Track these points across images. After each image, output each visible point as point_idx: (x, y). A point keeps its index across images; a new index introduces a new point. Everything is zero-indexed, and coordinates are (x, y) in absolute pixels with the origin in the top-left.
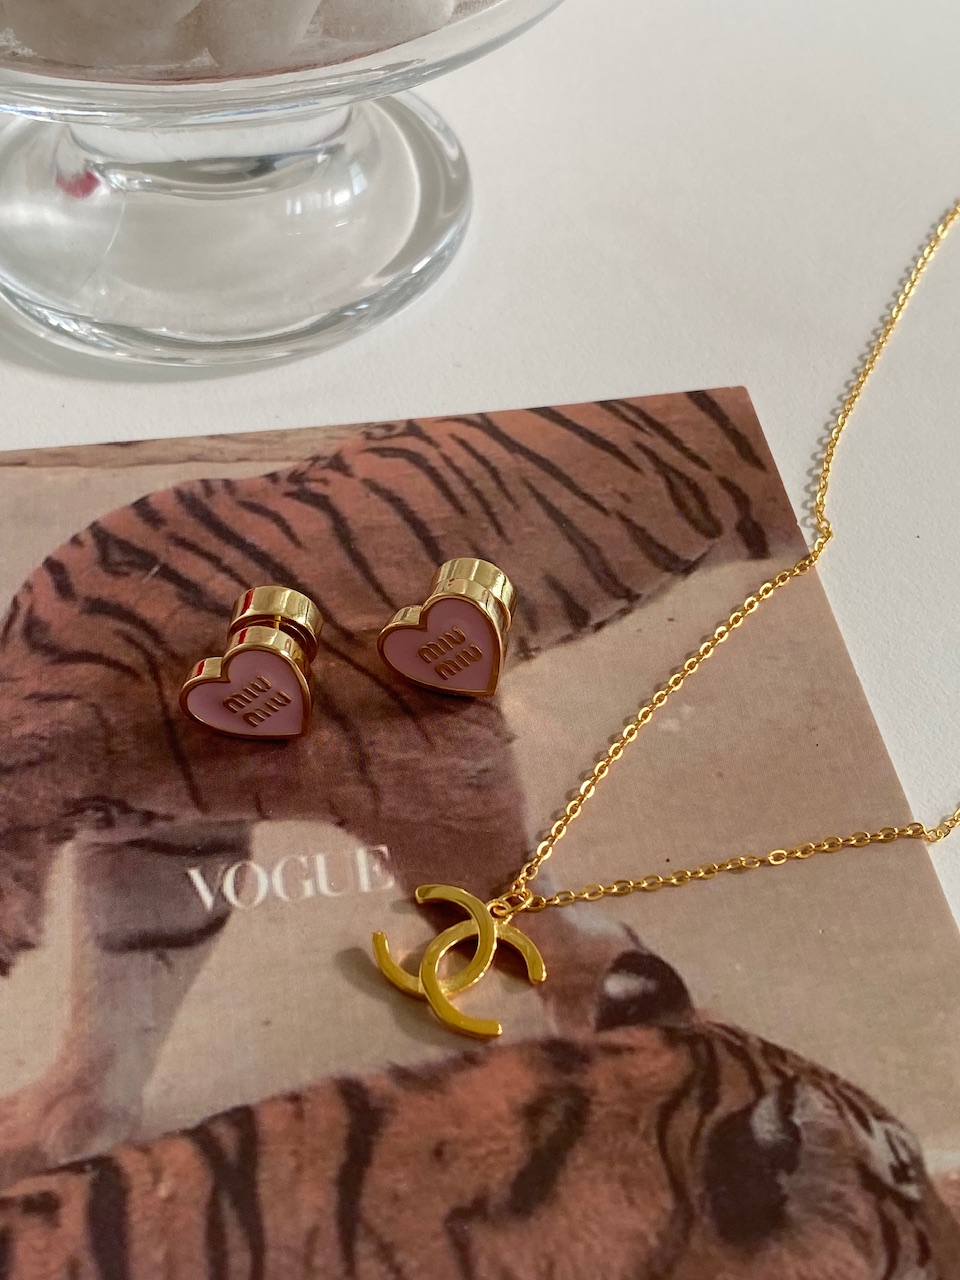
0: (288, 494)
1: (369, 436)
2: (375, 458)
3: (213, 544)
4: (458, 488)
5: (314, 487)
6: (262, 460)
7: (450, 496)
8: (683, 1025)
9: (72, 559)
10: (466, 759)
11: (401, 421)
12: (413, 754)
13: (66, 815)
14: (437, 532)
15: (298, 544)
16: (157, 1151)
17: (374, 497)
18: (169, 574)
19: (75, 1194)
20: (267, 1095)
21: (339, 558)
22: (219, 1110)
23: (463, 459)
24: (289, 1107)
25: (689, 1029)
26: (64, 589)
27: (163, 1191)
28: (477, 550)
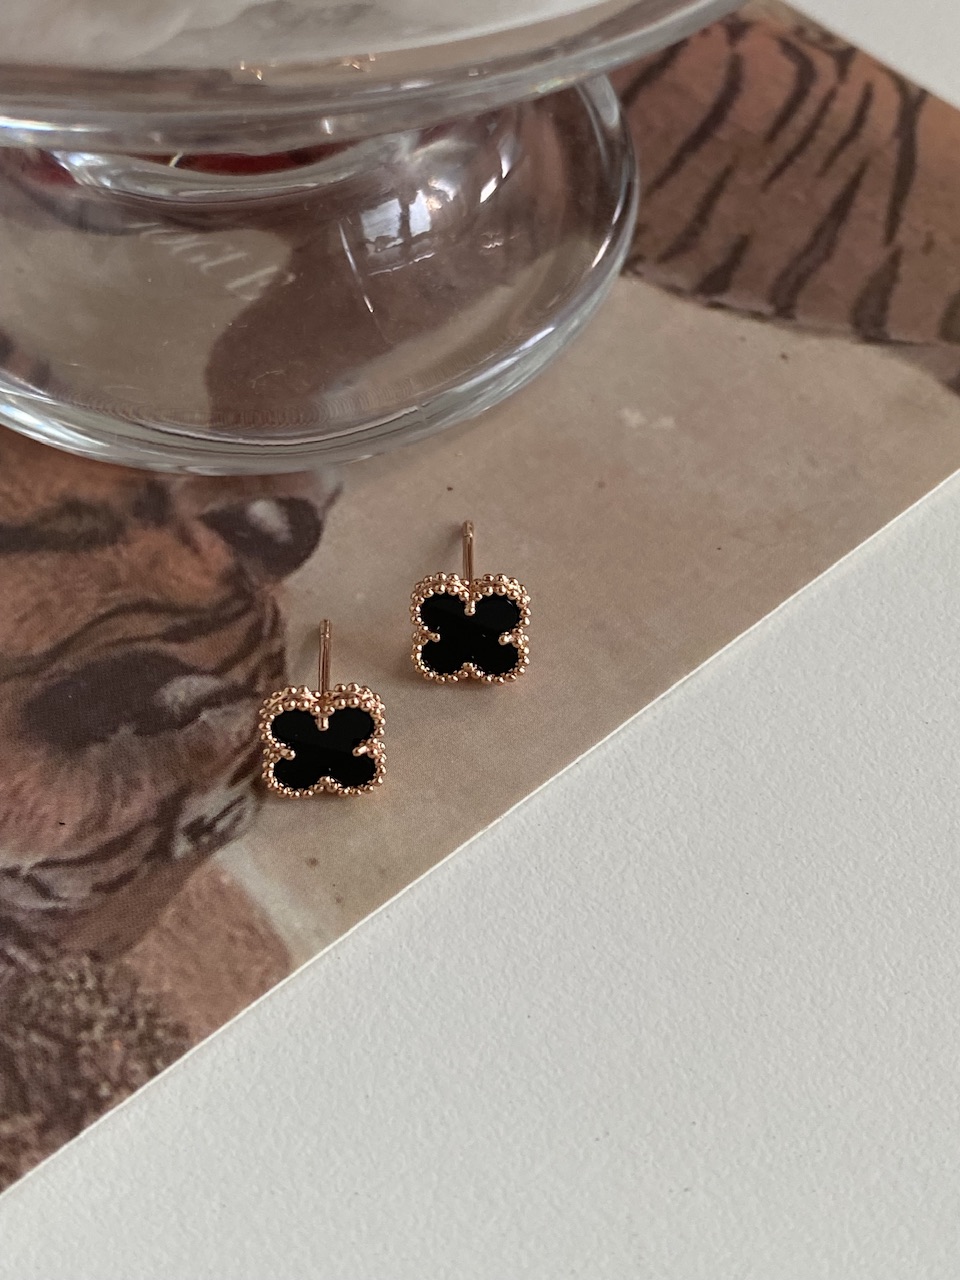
1: (800, 31)
2: (774, 48)
7: (781, 121)
8: (254, 580)
14: (723, 134)
23: (845, 105)
25: (252, 585)
28: (728, 172)
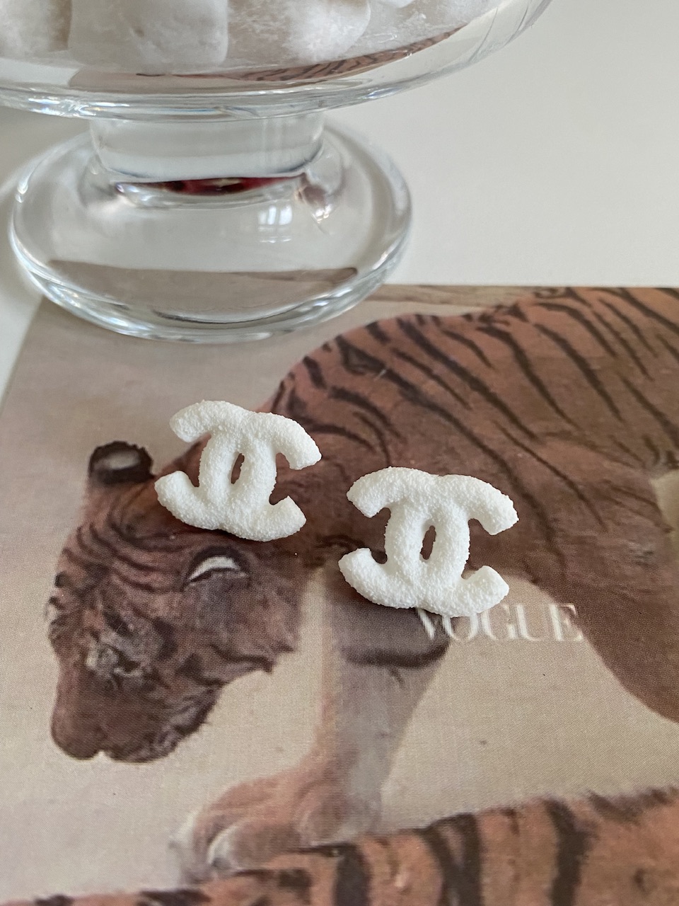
0: (480, 329)
1: (538, 295)
2: (544, 310)
3: (425, 359)
4: (609, 337)
5: (499, 326)
6: (459, 304)
7: (603, 342)
9: (323, 359)
10: (633, 541)
11: (561, 288)
12: (589, 533)
13: (318, 547)
14: (595, 366)
15: (488, 364)
16: (394, 844)
17: (544, 337)
18: (393, 376)
19: (324, 875)
20: (487, 806)
21: (520, 377)
22: (446, 815)
23: (610, 317)
24: (507, 820)
26: (317, 379)
27: (400, 882)
28: (627, 383)
